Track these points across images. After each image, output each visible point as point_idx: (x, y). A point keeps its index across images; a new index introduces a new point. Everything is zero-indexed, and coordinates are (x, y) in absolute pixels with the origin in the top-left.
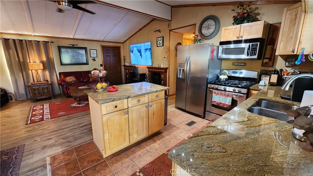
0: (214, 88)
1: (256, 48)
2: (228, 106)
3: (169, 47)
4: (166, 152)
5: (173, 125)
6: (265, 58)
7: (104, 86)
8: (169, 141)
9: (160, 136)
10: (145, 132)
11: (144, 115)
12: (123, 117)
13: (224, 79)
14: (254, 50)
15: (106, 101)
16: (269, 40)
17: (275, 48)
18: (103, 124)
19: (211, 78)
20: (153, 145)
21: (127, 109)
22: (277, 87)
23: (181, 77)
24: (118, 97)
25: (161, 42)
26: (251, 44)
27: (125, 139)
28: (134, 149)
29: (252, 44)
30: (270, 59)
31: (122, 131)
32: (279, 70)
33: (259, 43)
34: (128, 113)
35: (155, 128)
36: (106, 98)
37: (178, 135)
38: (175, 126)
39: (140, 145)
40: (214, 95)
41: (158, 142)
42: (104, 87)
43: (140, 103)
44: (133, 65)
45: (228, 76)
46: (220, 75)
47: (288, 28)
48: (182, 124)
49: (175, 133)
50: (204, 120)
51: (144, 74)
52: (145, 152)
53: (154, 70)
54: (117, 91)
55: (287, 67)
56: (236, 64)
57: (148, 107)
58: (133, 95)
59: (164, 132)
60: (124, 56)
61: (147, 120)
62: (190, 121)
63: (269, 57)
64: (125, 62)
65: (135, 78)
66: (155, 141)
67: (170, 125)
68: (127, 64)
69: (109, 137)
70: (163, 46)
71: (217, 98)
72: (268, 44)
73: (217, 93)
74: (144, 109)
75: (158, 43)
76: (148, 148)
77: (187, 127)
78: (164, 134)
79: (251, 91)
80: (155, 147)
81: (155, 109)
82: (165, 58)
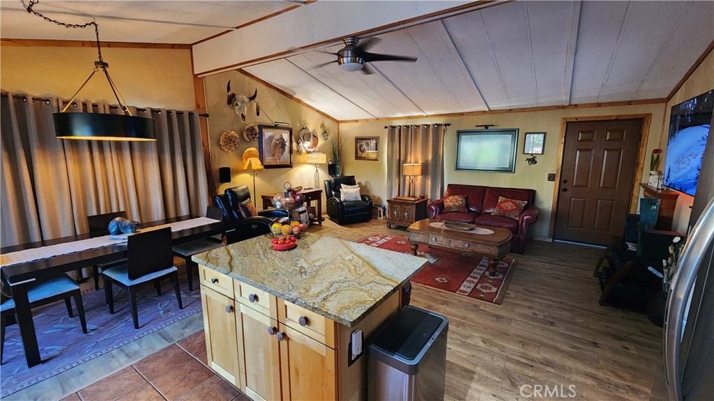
60: (657, 151)
81: (299, 358)
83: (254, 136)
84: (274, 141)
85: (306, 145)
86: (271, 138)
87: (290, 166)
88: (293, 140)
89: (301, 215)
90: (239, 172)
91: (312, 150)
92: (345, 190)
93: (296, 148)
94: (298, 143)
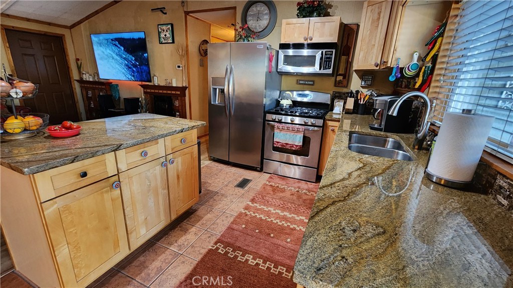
0: (277, 120)
1: (330, 58)
2: (297, 148)
3: (187, 46)
4: (213, 247)
5: (212, 192)
6: (338, 74)
7: (33, 124)
8: (213, 224)
9: (193, 218)
10: (163, 217)
11: (159, 182)
12: (107, 197)
13: (287, 105)
14: (328, 61)
15: (47, 164)
16: (343, 48)
17: (350, 60)
18: (46, 226)
19: (270, 104)
20: (183, 238)
21: (116, 177)
22: (353, 115)
23: (217, 102)
24: (88, 149)
25: (168, 35)
26: (324, 51)
27: (116, 245)
28: (142, 259)
29: (326, 52)
30: (344, 76)
31: (107, 228)
32: (354, 92)
33: (334, 51)
34: (118, 185)
35: (182, 205)
36: (47, 154)
37: (227, 207)
38: (218, 193)
39: (154, 247)
40: (276, 132)
41: (193, 229)
42: (35, 128)
43: (148, 159)
44: (103, 81)
45: (292, 101)
46: (281, 100)
47: (369, 32)
48: (228, 188)
49: (220, 206)
50: (262, 173)
51: (136, 100)
52: (170, 257)
53: (157, 91)
54: (77, 135)
55: (362, 87)
56: (302, 82)
57: (166, 166)
58: (130, 142)
59: (199, 208)
60: (77, 60)
61: (166, 191)
62: (241, 179)
63: (343, 73)
64: (80, 73)
65: (114, 108)
66: (186, 231)
67: (207, 193)
68: (87, 77)
69: (72, 253)
70: (173, 42)
71: (281, 137)
72: (341, 54)
73: (281, 128)
74: (158, 170)
75: (162, 35)
76: (174, 248)
77: (239, 190)
78: (200, 212)
79: (328, 122)
80: (189, 241)
81: (180, 168)
82: (179, 67)
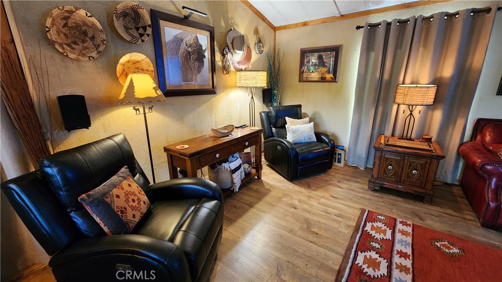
83: (141, 31)
84: (183, 46)
85: (236, 57)
86: (178, 41)
87: (212, 91)
88: (216, 48)
89: (235, 176)
90: (110, 103)
91: (243, 67)
92: (294, 127)
93: (220, 64)
94: (223, 55)
